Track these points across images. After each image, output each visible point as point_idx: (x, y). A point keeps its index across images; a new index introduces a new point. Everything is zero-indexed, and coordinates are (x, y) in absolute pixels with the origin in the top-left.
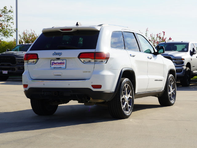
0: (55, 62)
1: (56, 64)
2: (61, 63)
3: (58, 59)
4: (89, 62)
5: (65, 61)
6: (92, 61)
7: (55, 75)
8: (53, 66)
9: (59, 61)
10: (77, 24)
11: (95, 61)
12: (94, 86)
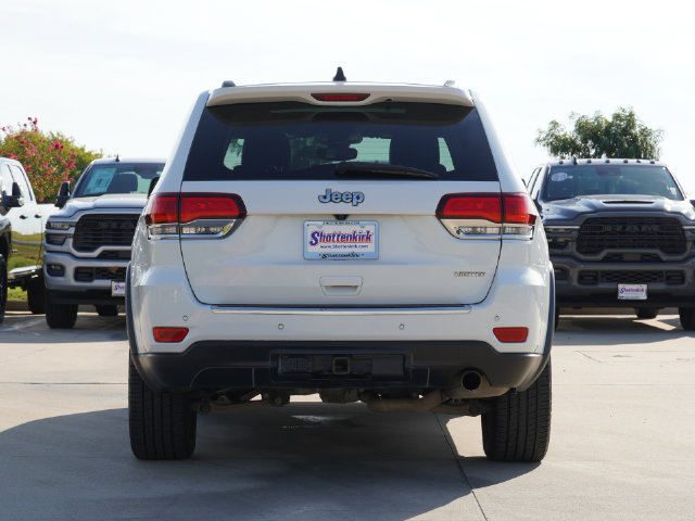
0: (329, 229)
1: (329, 238)
2: (353, 237)
3: (341, 218)
4: (474, 232)
5: (371, 229)
6: (489, 231)
7: (327, 287)
8: (318, 249)
9: (346, 229)
10: (340, 76)
11: (502, 231)
12: (505, 334)
